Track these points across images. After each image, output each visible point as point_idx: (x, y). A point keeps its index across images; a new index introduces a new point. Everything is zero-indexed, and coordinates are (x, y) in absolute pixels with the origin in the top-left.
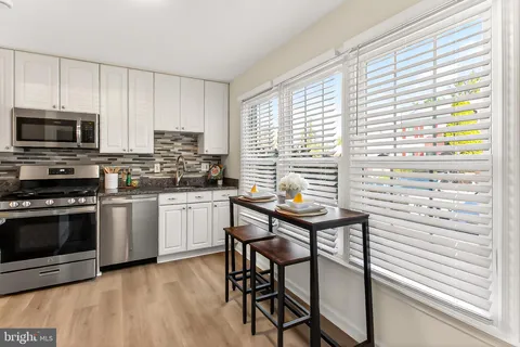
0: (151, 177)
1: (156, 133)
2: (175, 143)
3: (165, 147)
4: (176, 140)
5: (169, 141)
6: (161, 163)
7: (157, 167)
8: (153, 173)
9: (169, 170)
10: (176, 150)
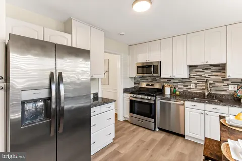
0: (189, 90)
1: (190, 67)
2: (205, 71)
3: (198, 74)
4: (206, 69)
5: (201, 70)
6: (195, 83)
7: (193, 86)
8: (190, 88)
9: (201, 87)
10: (206, 75)
